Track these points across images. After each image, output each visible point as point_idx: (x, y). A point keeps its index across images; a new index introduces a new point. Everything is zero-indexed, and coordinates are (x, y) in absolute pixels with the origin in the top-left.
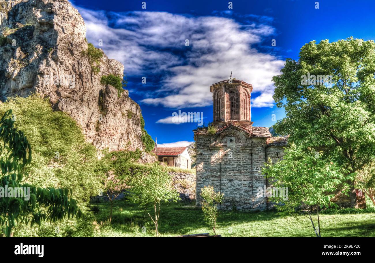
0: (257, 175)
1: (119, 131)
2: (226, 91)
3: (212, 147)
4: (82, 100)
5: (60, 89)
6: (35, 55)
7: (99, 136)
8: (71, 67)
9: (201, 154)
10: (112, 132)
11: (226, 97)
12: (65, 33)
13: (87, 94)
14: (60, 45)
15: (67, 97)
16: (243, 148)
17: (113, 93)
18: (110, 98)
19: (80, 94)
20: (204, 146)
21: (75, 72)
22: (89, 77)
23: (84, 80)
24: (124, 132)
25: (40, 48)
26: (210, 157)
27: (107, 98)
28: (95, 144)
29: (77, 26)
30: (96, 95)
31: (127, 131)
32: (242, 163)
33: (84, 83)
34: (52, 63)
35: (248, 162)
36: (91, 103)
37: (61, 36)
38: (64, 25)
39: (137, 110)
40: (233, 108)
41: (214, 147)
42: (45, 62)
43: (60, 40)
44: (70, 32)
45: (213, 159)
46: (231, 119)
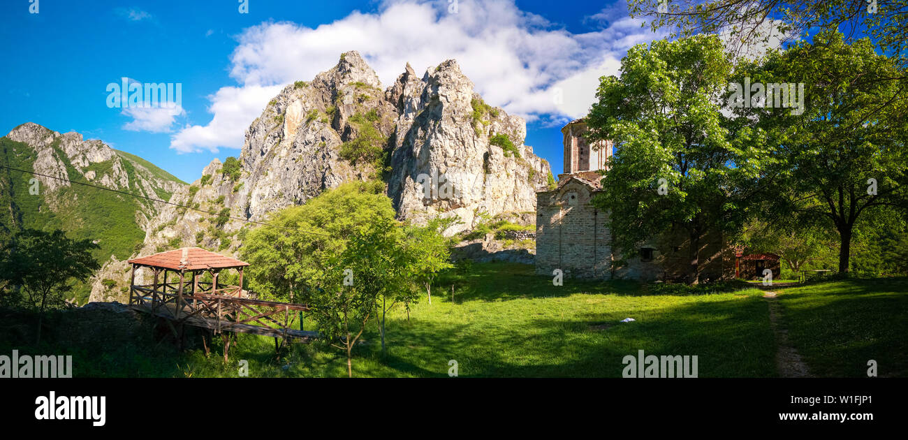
0: (602, 238)
1: (504, 193)
2: (574, 135)
3: (551, 206)
4: (465, 166)
5: (447, 159)
6: (429, 131)
7: (484, 199)
8: (454, 136)
9: (541, 215)
10: (496, 195)
11: (574, 142)
12: (449, 102)
13: (470, 159)
14: (444, 114)
15: (452, 166)
16: (586, 206)
17: (496, 153)
18: (492, 159)
19: (463, 160)
20: (544, 205)
21: (458, 139)
22: (471, 142)
23: (466, 146)
24: (511, 193)
25: (432, 122)
26: (550, 218)
27: (490, 160)
28: (480, 208)
29: (460, 90)
30: (479, 159)
31: (514, 192)
32: (584, 225)
33: (467, 149)
34: (439, 135)
35: (593, 223)
36: (474, 168)
37: (446, 105)
38: (448, 93)
39: (542, 167)
40: (582, 156)
41: (554, 205)
42: (433, 136)
43: (445, 110)
44: (454, 99)
45: (553, 220)
46: (579, 170)
